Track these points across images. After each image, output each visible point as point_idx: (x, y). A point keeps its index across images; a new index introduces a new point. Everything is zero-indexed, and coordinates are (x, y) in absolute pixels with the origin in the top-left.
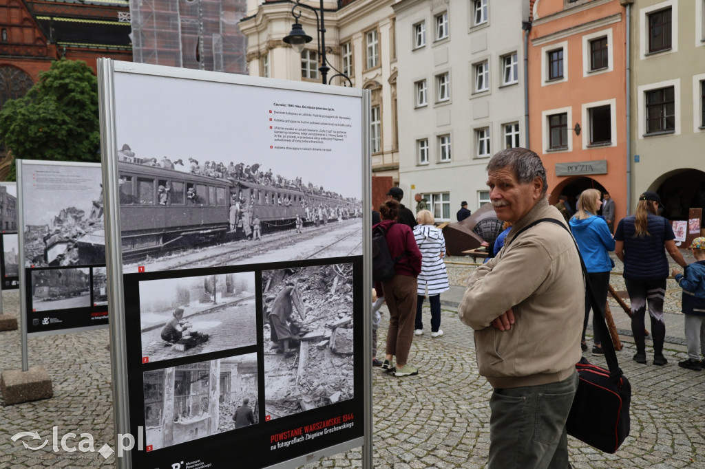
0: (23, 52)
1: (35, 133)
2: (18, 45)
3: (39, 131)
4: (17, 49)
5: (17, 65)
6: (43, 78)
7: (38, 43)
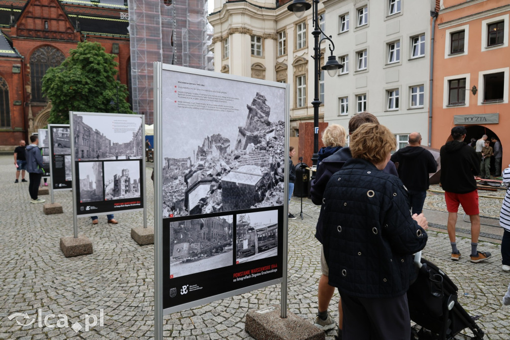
0: (58, 37)
1: (68, 90)
2: (55, 32)
3: (70, 89)
4: (54, 35)
5: (55, 46)
6: (72, 54)
7: (68, 31)
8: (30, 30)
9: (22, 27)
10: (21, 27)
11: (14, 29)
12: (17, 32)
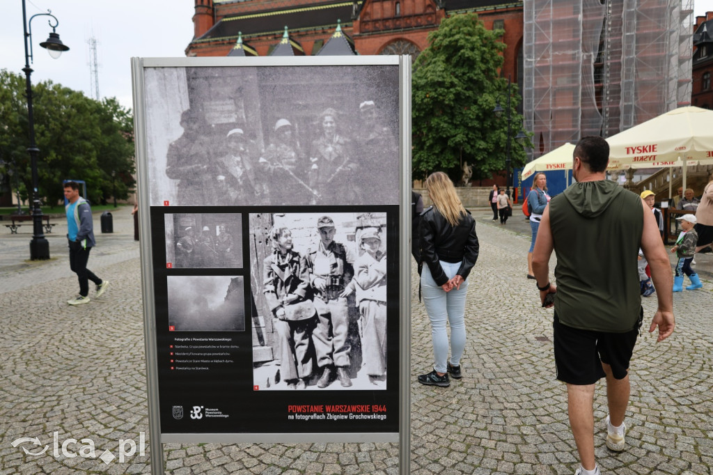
0: (414, 23)
1: (422, 100)
2: (409, 17)
3: (426, 97)
4: (408, 21)
5: (408, 38)
6: (432, 39)
7: (428, 11)
8: (376, 21)
9: (367, 18)
10: (365, 19)
11: (356, 24)
12: (360, 28)
